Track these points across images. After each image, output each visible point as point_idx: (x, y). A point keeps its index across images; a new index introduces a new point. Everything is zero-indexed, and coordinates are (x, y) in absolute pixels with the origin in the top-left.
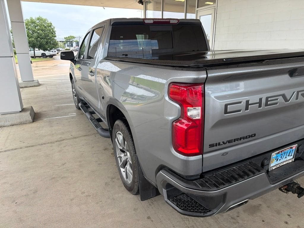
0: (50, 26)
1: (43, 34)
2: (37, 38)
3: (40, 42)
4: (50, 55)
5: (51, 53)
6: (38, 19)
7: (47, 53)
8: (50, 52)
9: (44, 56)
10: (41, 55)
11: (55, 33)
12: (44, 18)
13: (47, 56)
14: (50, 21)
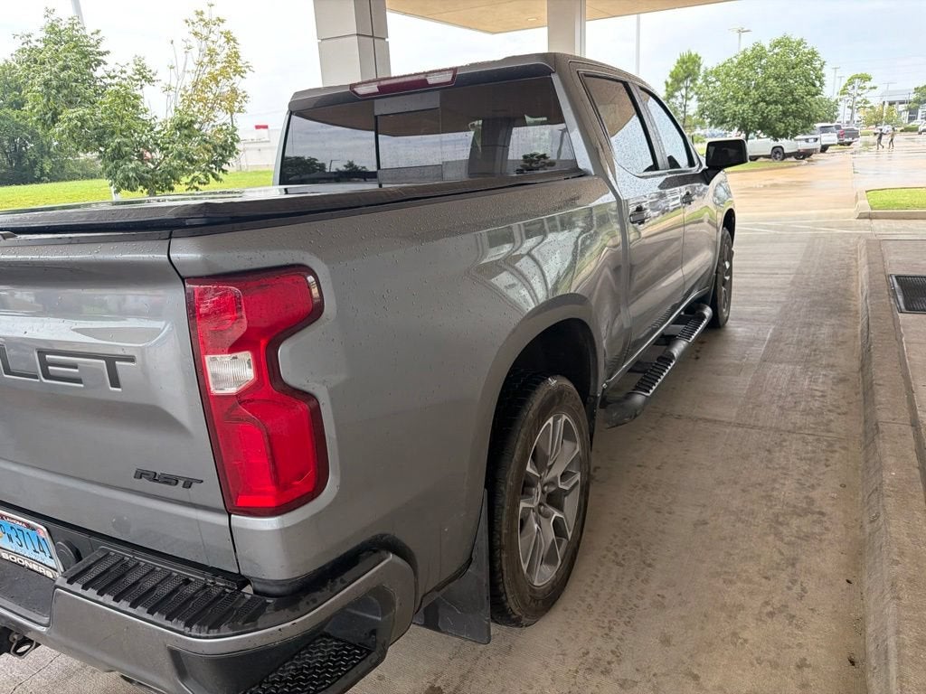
0: (809, 62)
1: (779, 89)
2: (759, 102)
3: (763, 112)
4: (796, 150)
5: (802, 146)
6: (777, 44)
7: (788, 145)
8: (799, 143)
9: (778, 156)
10: (769, 153)
11: (822, 84)
12: (796, 37)
13: (786, 156)
14: (811, 45)
